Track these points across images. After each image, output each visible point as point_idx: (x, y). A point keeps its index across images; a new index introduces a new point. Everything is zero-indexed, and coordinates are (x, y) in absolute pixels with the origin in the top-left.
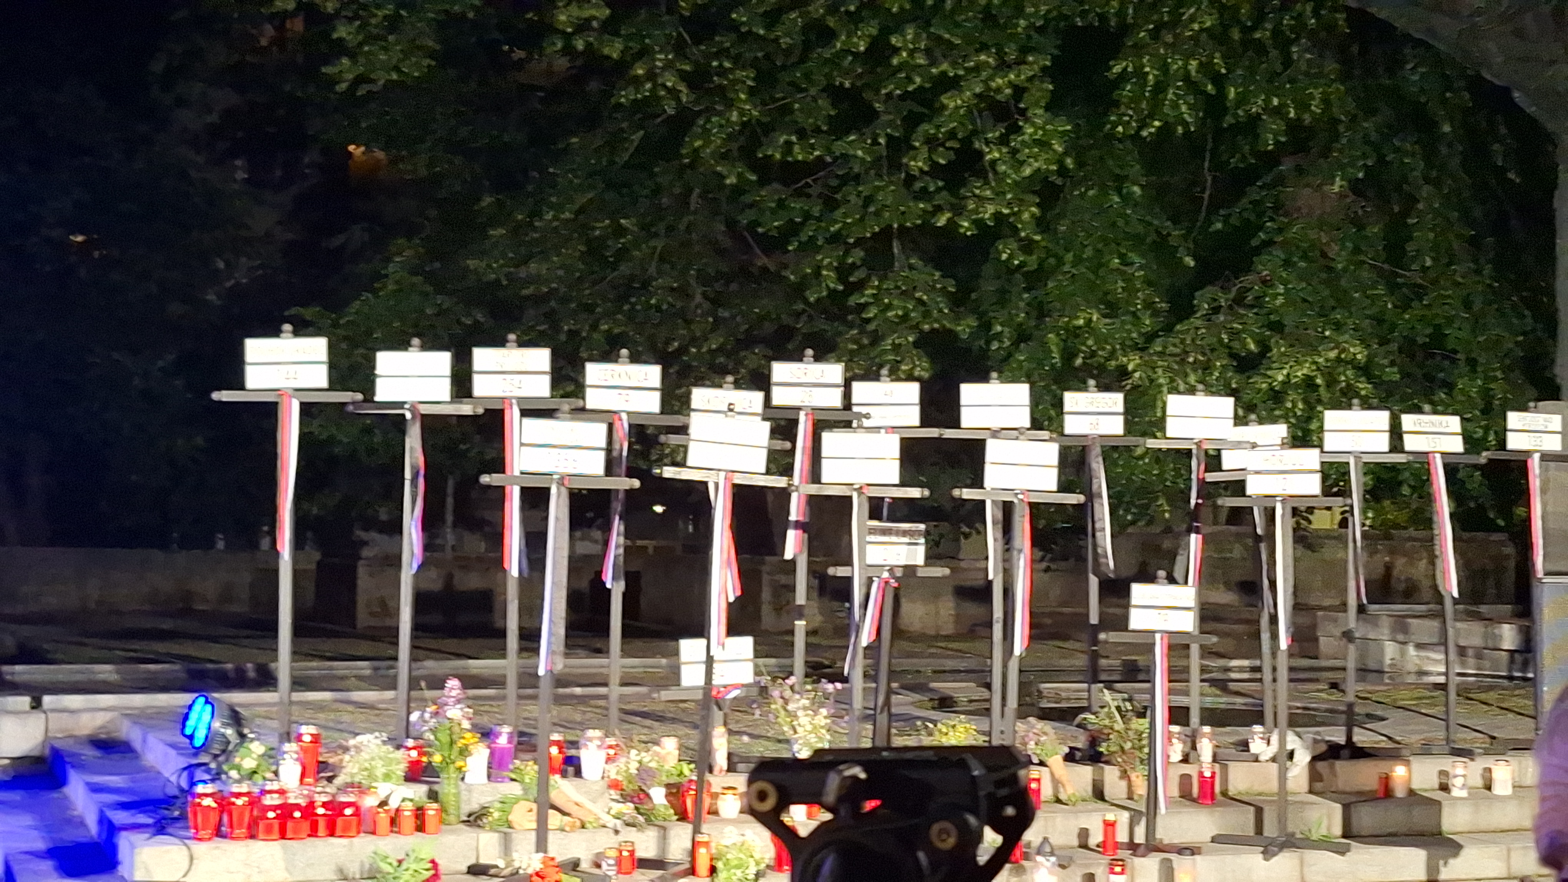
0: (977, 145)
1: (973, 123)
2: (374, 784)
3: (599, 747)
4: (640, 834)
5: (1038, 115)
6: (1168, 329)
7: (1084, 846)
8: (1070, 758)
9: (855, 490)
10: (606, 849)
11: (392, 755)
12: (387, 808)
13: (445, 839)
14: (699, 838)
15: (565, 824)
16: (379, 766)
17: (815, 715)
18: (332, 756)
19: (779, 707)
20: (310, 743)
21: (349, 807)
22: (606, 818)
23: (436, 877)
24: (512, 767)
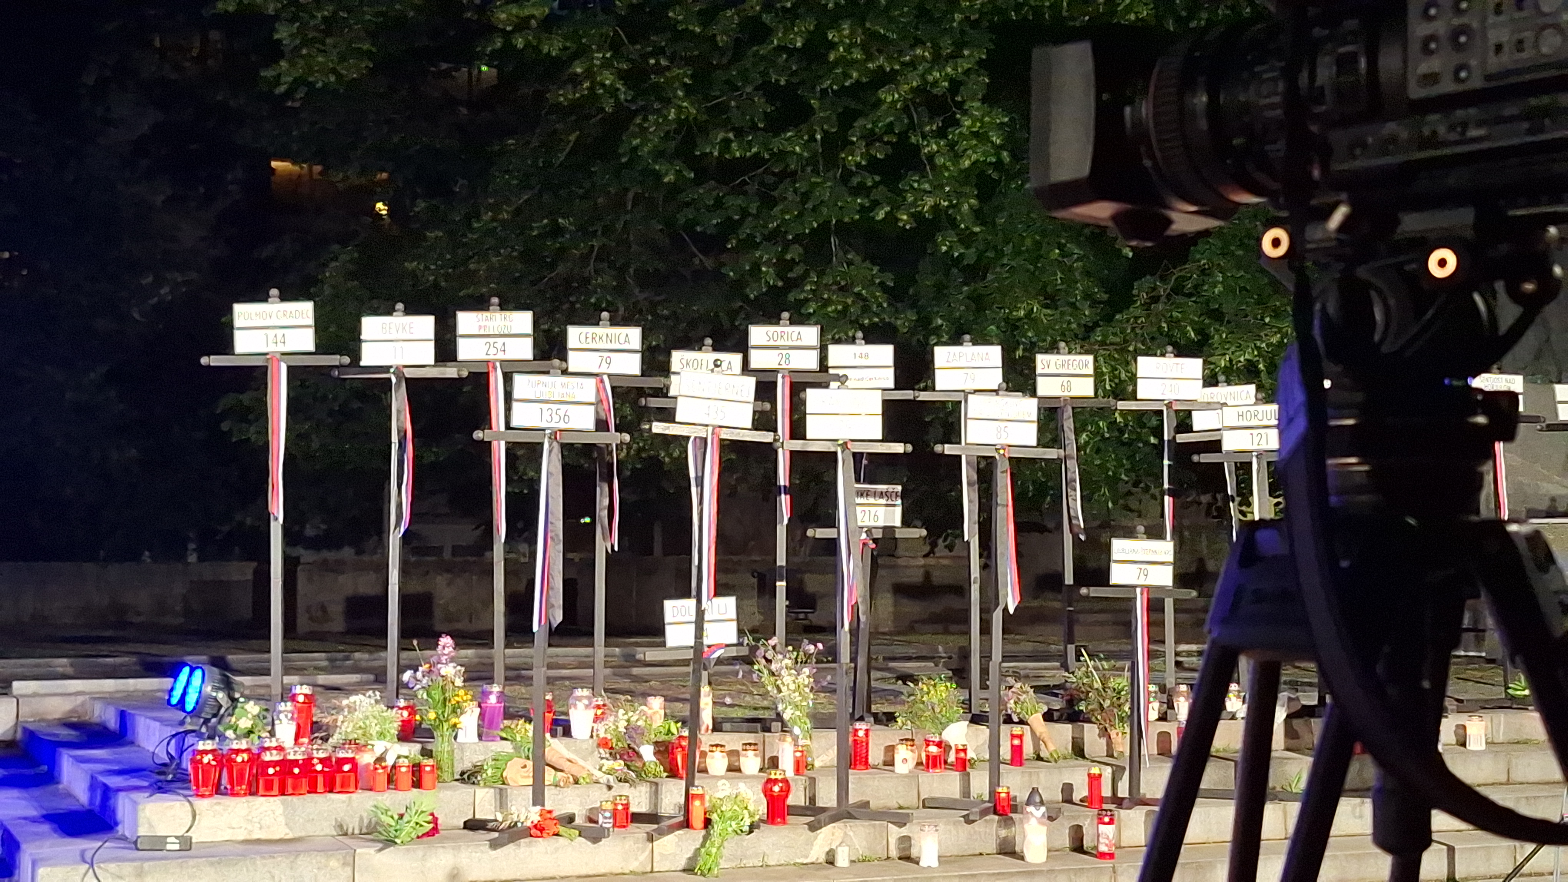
0: (914, 140)
1: (911, 117)
2: (369, 742)
3: (587, 706)
4: (633, 790)
5: (976, 108)
6: (1109, 319)
7: (1068, 799)
8: (1048, 717)
9: (839, 445)
10: (601, 802)
11: (385, 714)
12: (383, 764)
13: (441, 795)
14: (693, 791)
15: (559, 781)
16: (373, 725)
17: (798, 674)
18: (325, 717)
19: (762, 667)
20: (304, 703)
21: (347, 763)
22: (598, 774)
23: (434, 831)
24: (502, 726)
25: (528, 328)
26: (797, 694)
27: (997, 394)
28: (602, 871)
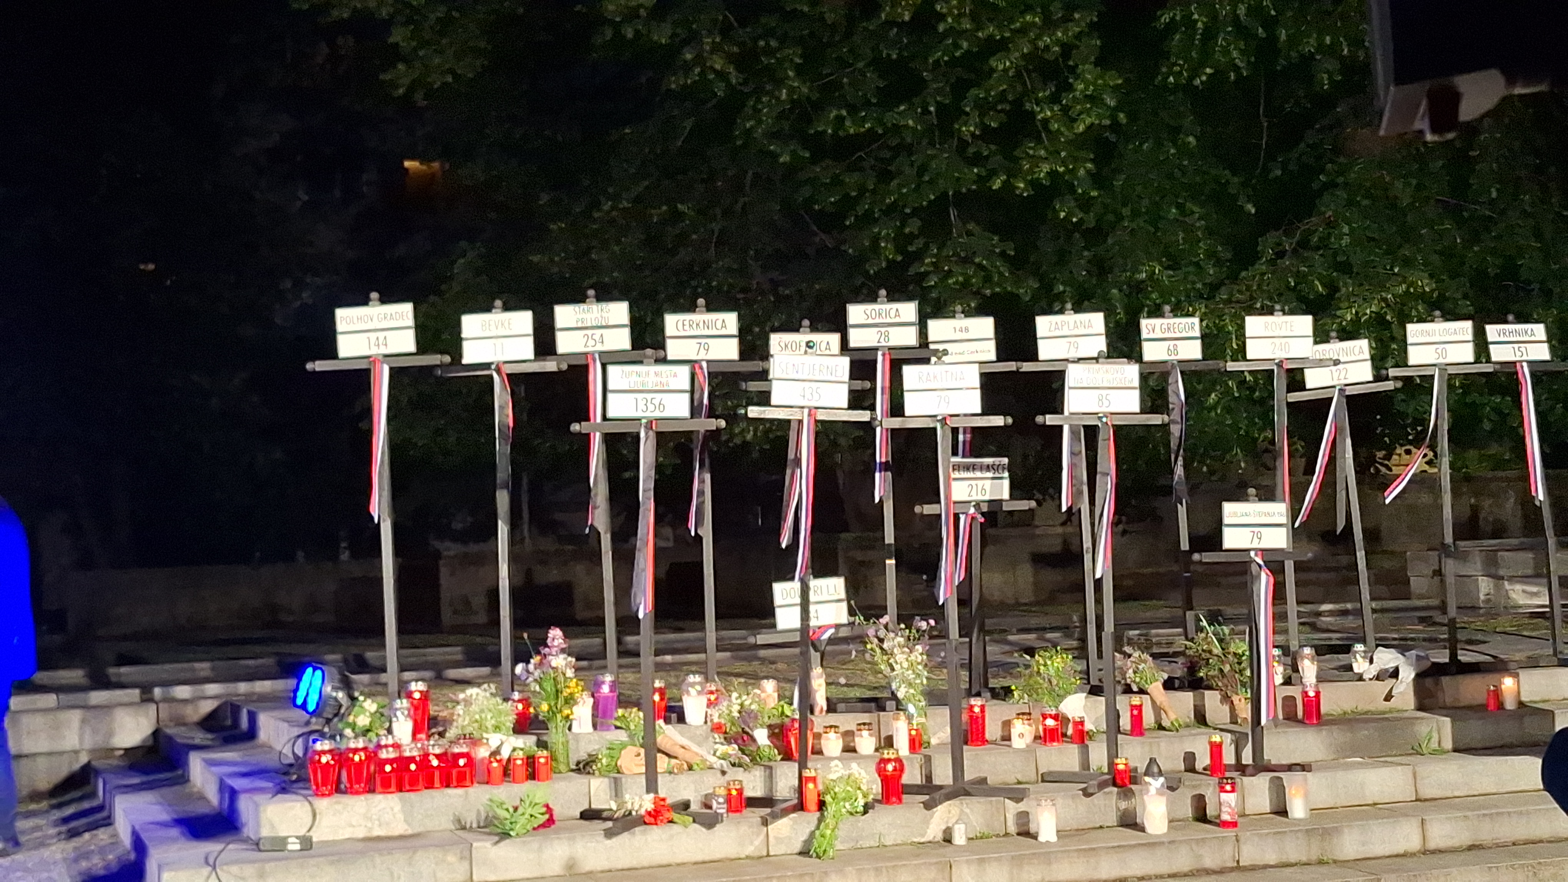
0: (1028, 106)
1: (1024, 84)
2: (485, 735)
3: (699, 693)
4: (746, 774)
5: (1088, 71)
6: (1233, 277)
7: (1191, 768)
8: (1169, 685)
9: (938, 421)
10: (714, 788)
11: (500, 707)
12: (498, 758)
13: (556, 786)
14: (807, 773)
15: (673, 768)
16: (489, 717)
17: (911, 652)
18: (443, 711)
19: (874, 646)
20: (420, 699)
21: (463, 757)
22: (713, 759)
23: (551, 821)
24: (616, 715)
25: (625, 319)
26: (910, 672)
27: (1097, 362)
28: (717, 856)
